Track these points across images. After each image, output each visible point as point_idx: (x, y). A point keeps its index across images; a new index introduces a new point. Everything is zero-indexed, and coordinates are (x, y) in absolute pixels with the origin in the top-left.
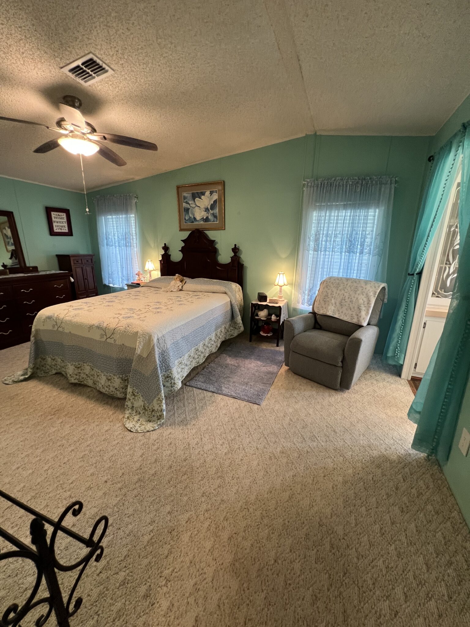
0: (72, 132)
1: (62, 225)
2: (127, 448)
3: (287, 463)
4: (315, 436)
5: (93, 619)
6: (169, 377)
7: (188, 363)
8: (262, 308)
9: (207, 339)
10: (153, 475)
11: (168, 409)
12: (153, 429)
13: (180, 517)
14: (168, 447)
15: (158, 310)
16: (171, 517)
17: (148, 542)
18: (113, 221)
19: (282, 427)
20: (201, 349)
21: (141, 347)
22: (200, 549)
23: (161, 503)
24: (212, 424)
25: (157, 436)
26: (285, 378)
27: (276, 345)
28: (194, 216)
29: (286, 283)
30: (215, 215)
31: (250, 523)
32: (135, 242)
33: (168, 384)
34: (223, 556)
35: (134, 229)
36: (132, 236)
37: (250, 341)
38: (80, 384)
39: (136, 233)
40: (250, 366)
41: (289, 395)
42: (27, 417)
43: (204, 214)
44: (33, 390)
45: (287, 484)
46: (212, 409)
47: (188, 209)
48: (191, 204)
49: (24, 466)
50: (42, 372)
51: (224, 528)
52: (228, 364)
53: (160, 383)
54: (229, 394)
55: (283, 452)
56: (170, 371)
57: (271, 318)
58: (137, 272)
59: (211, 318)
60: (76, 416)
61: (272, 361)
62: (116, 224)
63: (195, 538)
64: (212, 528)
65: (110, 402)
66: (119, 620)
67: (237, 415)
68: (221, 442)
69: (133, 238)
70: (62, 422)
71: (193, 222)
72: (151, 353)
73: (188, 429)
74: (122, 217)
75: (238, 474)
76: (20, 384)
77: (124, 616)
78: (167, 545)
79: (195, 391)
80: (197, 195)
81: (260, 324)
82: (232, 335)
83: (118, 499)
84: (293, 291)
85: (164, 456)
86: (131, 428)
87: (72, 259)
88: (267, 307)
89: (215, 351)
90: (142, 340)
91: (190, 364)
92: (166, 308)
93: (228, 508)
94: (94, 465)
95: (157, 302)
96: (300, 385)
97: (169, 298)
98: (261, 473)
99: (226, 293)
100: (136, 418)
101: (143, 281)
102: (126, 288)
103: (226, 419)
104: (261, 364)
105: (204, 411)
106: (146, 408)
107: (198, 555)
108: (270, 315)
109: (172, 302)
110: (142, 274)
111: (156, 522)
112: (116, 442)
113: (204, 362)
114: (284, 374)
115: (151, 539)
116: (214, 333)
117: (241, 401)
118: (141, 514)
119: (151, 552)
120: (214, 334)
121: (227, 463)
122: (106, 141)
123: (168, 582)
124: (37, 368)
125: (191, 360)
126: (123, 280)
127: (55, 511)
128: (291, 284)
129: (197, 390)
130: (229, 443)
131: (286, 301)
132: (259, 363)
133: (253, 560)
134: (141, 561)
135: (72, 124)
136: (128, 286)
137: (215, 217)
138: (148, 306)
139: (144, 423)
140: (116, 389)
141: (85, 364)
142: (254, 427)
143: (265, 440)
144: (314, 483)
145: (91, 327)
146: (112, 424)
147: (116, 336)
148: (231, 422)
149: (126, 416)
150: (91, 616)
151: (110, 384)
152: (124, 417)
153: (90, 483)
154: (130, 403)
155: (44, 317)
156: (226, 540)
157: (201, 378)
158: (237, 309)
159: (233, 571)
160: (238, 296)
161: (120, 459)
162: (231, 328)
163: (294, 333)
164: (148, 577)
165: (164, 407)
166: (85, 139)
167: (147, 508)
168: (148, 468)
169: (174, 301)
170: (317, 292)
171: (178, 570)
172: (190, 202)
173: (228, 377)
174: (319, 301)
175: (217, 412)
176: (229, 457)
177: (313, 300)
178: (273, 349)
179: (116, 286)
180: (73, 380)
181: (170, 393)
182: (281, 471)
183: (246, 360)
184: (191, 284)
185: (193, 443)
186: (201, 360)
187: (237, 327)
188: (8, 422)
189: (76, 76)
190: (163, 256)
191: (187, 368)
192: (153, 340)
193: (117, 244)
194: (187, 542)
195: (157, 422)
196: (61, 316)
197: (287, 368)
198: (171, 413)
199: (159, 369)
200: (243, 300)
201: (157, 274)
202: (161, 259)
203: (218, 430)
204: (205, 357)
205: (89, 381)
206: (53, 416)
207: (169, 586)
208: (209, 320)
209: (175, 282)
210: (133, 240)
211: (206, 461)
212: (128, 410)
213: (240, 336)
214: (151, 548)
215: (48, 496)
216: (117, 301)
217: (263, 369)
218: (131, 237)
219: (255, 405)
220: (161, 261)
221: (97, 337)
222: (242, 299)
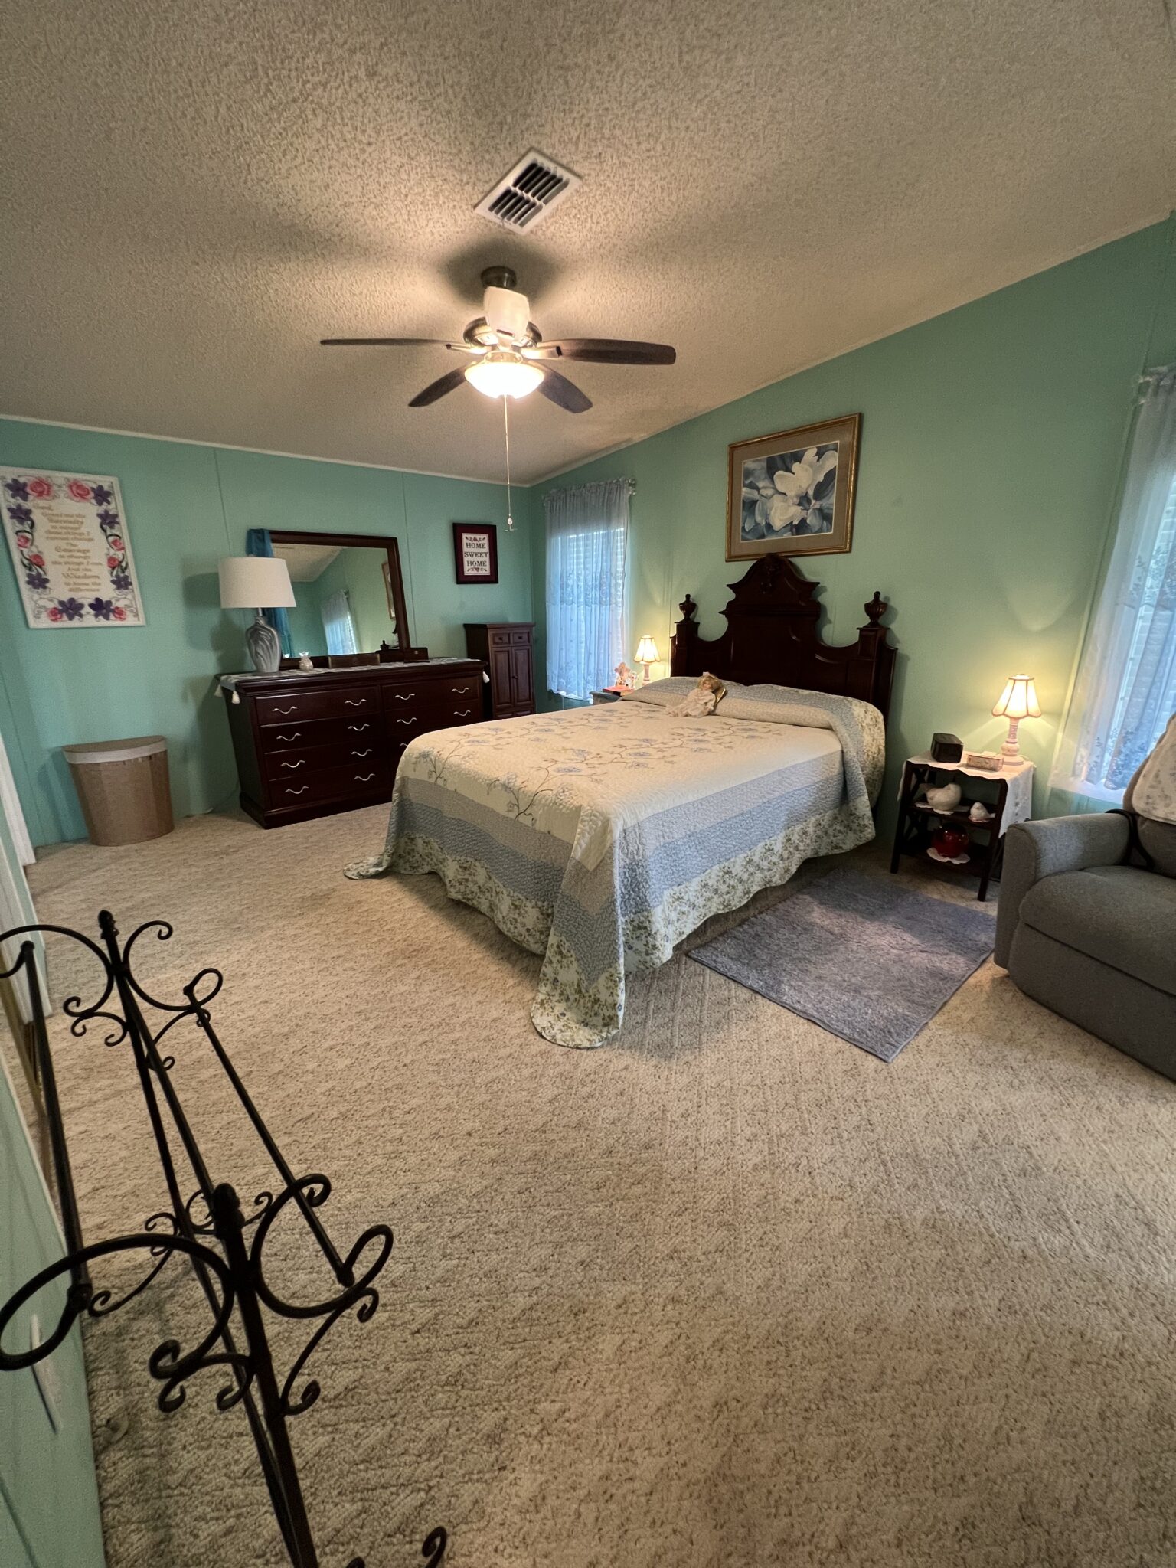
0: (494, 347)
1: (480, 559)
2: (526, 1072)
3: (941, 1263)
4: (1063, 1214)
5: (384, 1425)
6: (641, 928)
7: (700, 902)
8: (940, 779)
9: (760, 848)
10: (566, 1156)
11: (634, 1006)
12: (588, 1045)
13: (605, 1286)
14: (613, 1101)
15: (641, 760)
16: (585, 1277)
17: (523, 1312)
18: (578, 546)
19: (945, 1149)
20: (737, 870)
21: (584, 846)
22: (635, 1394)
23: (569, 1232)
24: (734, 1075)
25: (594, 1065)
26: (987, 1001)
27: (976, 895)
28: (767, 518)
29: (1034, 708)
30: (826, 511)
31: (783, 1390)
32: (620, 594)
33: (639, 945)
34: (691, 1445)
35: (620, 563)
36: (616, 578)
37: (894, 870)
38: (465, 904)
39: (624, 572)
40: (877, 941)
41: (991, 1057)
42: (365, 951)
43: (795, 513)
44: (385, 898)
45: (928, 1330)
46: (744, 1034)
47: (754, 503)
48: (764, 488)
49: (340, 1047)
50: (407, 865)
51: (707, 1368)
52: (812, 925)
53: (618, 938)
54: (799, 1007)
55: (934, 1226)
56: (646, 913)
57: (969, 813)
58: (617, 665)
59: (777, 794)
60: (446, 971)
61: (953, 940)
62: (585, 551)
63: (629, 1357)
64: (676, 1353)
65: (514, 957)
66: (428, 1460)
67: (808, 1070)
68: (748, 1131)
69: (616, 584)
70: (418, 978)
71: (763, 536)
72: (604, 863)
73: (670, 1069)
74: (598, 533)
75: (778, 1238)
76: (369, 881)
77: (441, 1459)
78: (561, 1340)
79: (707, 977)
80: (779, 463)
81: (934, 825)
82: (836, 847)
83: (485, 1183)
84: (1060, 735)
85: (600, 1119)
86: (544, 1028)
87: (490, 633)
88: (957, 777)
89: (779, 883)
90: (587, 828)
91: (704, 906)
92: (660, 755)
93: (731, 1319)
94: (456, 1088)
95: (643, 740)
96: (1041, 1034)
97: (676, 731)
98: (848, 1264)
99: (830, 728)
100: (559, 1008)
101: (630, 687)
102: (591, 701)
103: (777, 1075)
104: (916, 942)
105: (722, 1034)
106: (583, 991)
107: (628, 1405)
108: (966, 801)
109: (678, 743)
110: (628, 671)
111: (550, 1272)
112: (508, 1051)
113: (747, 906)
114: (987, 988)
115: (531, 1309)
116: (783, 834)
117: (830, 1036)
118: (521, 1238)
119: (525, 1341)
120: (781, 837)
121: (755, 1193)
122: (561, 358)
123: (544, 1433)
124: (400, 856)
125: (708, 895)
126: (587, 682)
127: (369, 1160)
128: (1054, 714)
129: (714, 974)
130: (771, 1141)
131: (1027, 764)
132: (908, 937)
133: (772, 1503)
134: (498, 1350)
135: (499, 331)
136: (596, 696)
137: (825, 516)
138: (621, 746)
139: (573, 1025)
140: (528, 930)
141: (477, 864)
142: (855, 1120)
143: (882, 1168)
144: (1030, 1368)
145: (492, 784)
146: (507, 1009)
147: (538, 811)
148: (788, 1086)
149: (540, 997)
150: (382, 1418)
151: (516, 916)
152: (534, 999)
153: (439, 1126)
154: (551, 970)
155: (416, 754)
156: (707, 1404)
157: (729, 946)
158: (860, 778)
159: (711, 1501)
160: (867, 739)
161: (506, 1093)
162: (838, 827)
163: (1037, 869)
164: (505, 1395)
165: (622, 998)
166: (517, 361)
167: (538, 1230)
168: (561, 1135)
169: (684, 739)
170: (1153, 745)
171: (573, 1417)
172: (760, 484)
173: (805, 959)
174: (1157, 776)
175: (755, 1047)
176: (762, 1180)
177: (1134, 771)
178: (964, 905)
179: (571, 696)
180: (453, 894)
181: (642, 967)
182: (915, 1281)
183: (868, 924)
184: (740, 699)
185: (676, 1109)
186: (737, 900)
187: (854, 826)
188: (335, 954)
189: (503, 216)
190: (680, 626)
191: (694, 914)
192: (611, 831)
193: (582, 600)
194: (608, 1359)
195: (601, 1032)
196: (445, 755)
197: (1002, 971)
198: (639, 1018)
199: (618, 903)
200: (883, 752)
201: (662, 670)
202: (674, 633)
203: (749, 1096)
204: (748, 892)
205: (482, 900)
206: (406, 961)
207: (545, 1446)
208: (771, 797)
209: (699, 691)
210: (616, 590)
211: (700, 1168)
212: (545, 985)
213: (862, 851)
214: (527, 1330)
215: (366, 1123)
216: (558, 730)
217: (917, 960)
218: (613, 582)
219: (870, 1057)
220: (674, 638)
221: (501, 808)
222: (882, 748)
